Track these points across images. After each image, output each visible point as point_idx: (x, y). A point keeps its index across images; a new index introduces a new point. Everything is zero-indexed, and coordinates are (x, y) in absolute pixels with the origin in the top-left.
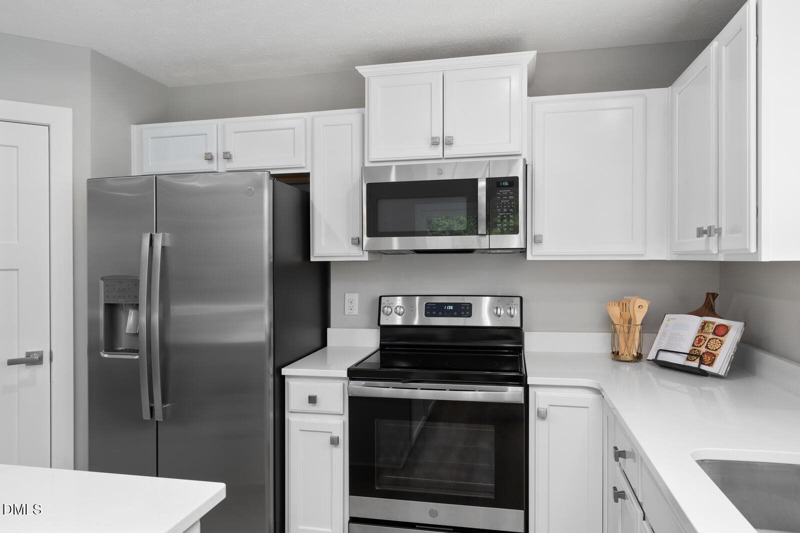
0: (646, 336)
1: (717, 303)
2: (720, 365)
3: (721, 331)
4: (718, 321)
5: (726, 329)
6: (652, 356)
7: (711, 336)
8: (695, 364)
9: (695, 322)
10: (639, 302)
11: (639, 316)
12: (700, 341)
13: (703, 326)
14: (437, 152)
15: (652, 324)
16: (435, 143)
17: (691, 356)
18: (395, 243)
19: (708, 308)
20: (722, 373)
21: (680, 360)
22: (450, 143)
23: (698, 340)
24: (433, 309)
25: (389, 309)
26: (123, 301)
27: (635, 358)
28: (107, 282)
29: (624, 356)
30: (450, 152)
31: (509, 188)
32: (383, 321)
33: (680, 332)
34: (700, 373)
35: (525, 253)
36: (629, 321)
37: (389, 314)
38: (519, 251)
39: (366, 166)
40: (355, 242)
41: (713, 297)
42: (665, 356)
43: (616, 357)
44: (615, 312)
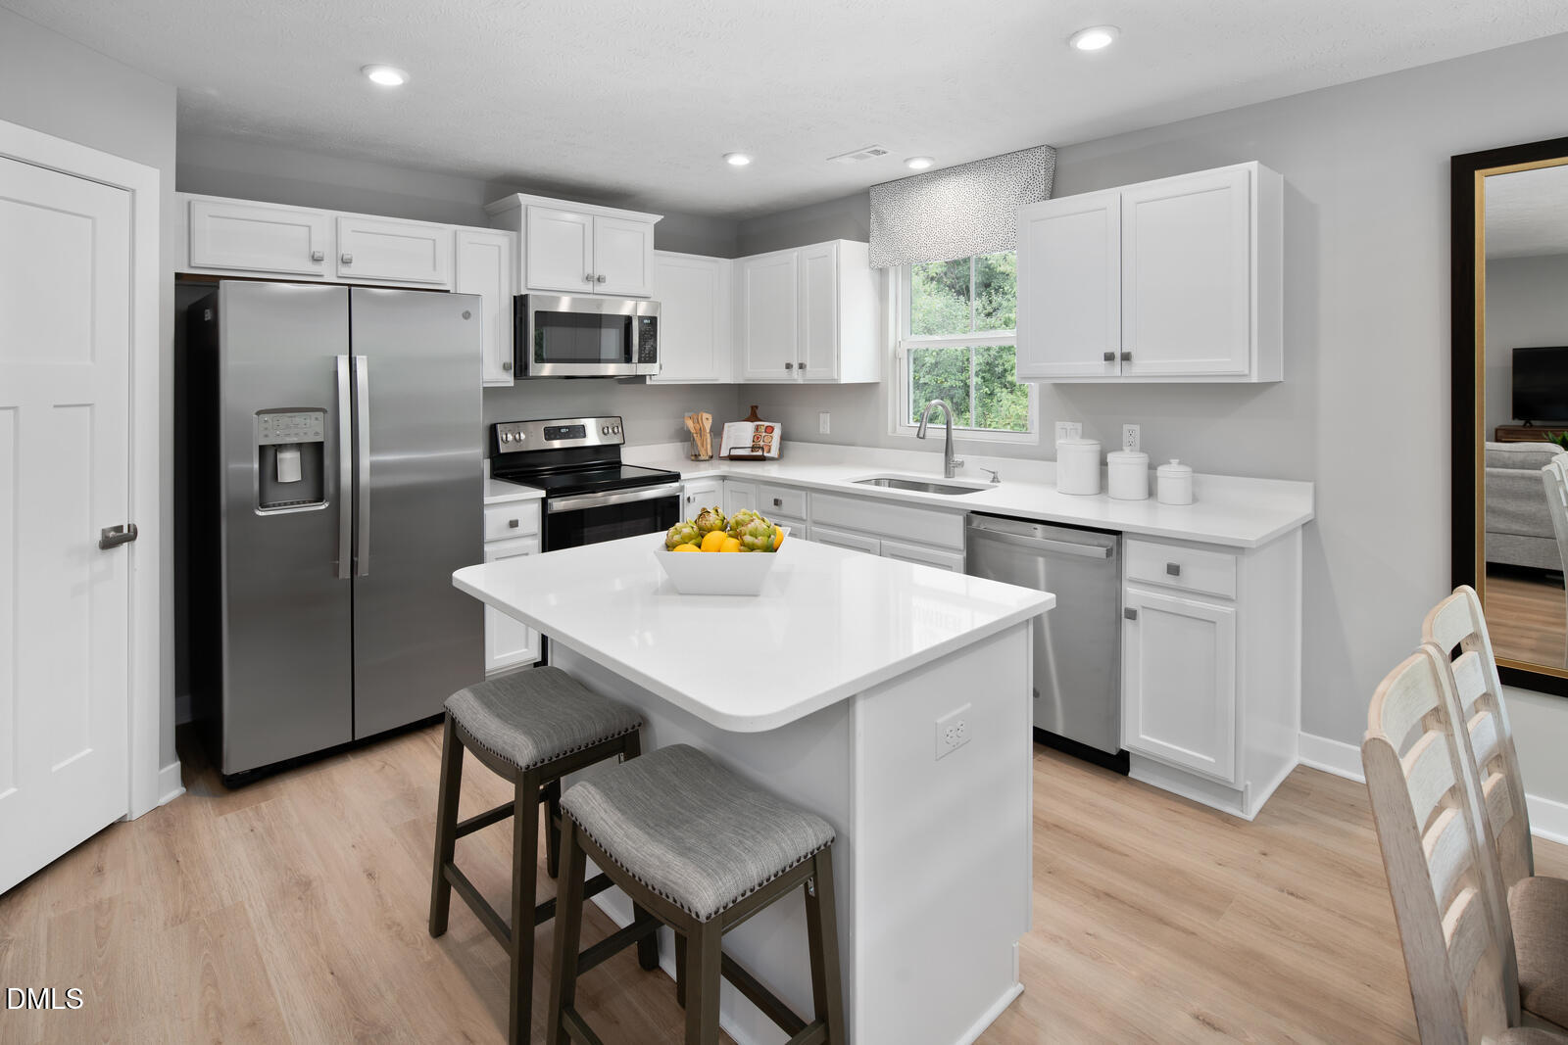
0: (716, 441)
1: (758, 413)
2: (774, 453)
3: (770, 430)
4: (767, 424)
5: (772, 429)
6: (724, 453)
7: (764, 434)
8: (760, 453)
9: (750, 426)
10: (705, 415)
11: (708, 425)
12: (758, 438)
13: (757, 428)
14: (588, 287)
15: (717, 432)
16: (585, 278)
17: (753, 448)
19: (753, 417)
20: (776, 456)
21: (746, 452)
22: (600, 280)
23: (756, 438)
24: (552, 433)
25: (510, 437)
26: (295, 440)
27: (711, 457)
28: (266, 417)
29: (702, 458)
30: (600, 288)
31: (651, 325)
32: (503, 450)
33: (740, 434)
34: (762, 459)
35: (648, 377)
36: (701, 431)
37: (508, 443)
38: (645, 376)
39: (523, 293)
40: (506, 367)
41: (754, 408)
42: (735, 452)
43: (696, 458)
44: (690, 424)
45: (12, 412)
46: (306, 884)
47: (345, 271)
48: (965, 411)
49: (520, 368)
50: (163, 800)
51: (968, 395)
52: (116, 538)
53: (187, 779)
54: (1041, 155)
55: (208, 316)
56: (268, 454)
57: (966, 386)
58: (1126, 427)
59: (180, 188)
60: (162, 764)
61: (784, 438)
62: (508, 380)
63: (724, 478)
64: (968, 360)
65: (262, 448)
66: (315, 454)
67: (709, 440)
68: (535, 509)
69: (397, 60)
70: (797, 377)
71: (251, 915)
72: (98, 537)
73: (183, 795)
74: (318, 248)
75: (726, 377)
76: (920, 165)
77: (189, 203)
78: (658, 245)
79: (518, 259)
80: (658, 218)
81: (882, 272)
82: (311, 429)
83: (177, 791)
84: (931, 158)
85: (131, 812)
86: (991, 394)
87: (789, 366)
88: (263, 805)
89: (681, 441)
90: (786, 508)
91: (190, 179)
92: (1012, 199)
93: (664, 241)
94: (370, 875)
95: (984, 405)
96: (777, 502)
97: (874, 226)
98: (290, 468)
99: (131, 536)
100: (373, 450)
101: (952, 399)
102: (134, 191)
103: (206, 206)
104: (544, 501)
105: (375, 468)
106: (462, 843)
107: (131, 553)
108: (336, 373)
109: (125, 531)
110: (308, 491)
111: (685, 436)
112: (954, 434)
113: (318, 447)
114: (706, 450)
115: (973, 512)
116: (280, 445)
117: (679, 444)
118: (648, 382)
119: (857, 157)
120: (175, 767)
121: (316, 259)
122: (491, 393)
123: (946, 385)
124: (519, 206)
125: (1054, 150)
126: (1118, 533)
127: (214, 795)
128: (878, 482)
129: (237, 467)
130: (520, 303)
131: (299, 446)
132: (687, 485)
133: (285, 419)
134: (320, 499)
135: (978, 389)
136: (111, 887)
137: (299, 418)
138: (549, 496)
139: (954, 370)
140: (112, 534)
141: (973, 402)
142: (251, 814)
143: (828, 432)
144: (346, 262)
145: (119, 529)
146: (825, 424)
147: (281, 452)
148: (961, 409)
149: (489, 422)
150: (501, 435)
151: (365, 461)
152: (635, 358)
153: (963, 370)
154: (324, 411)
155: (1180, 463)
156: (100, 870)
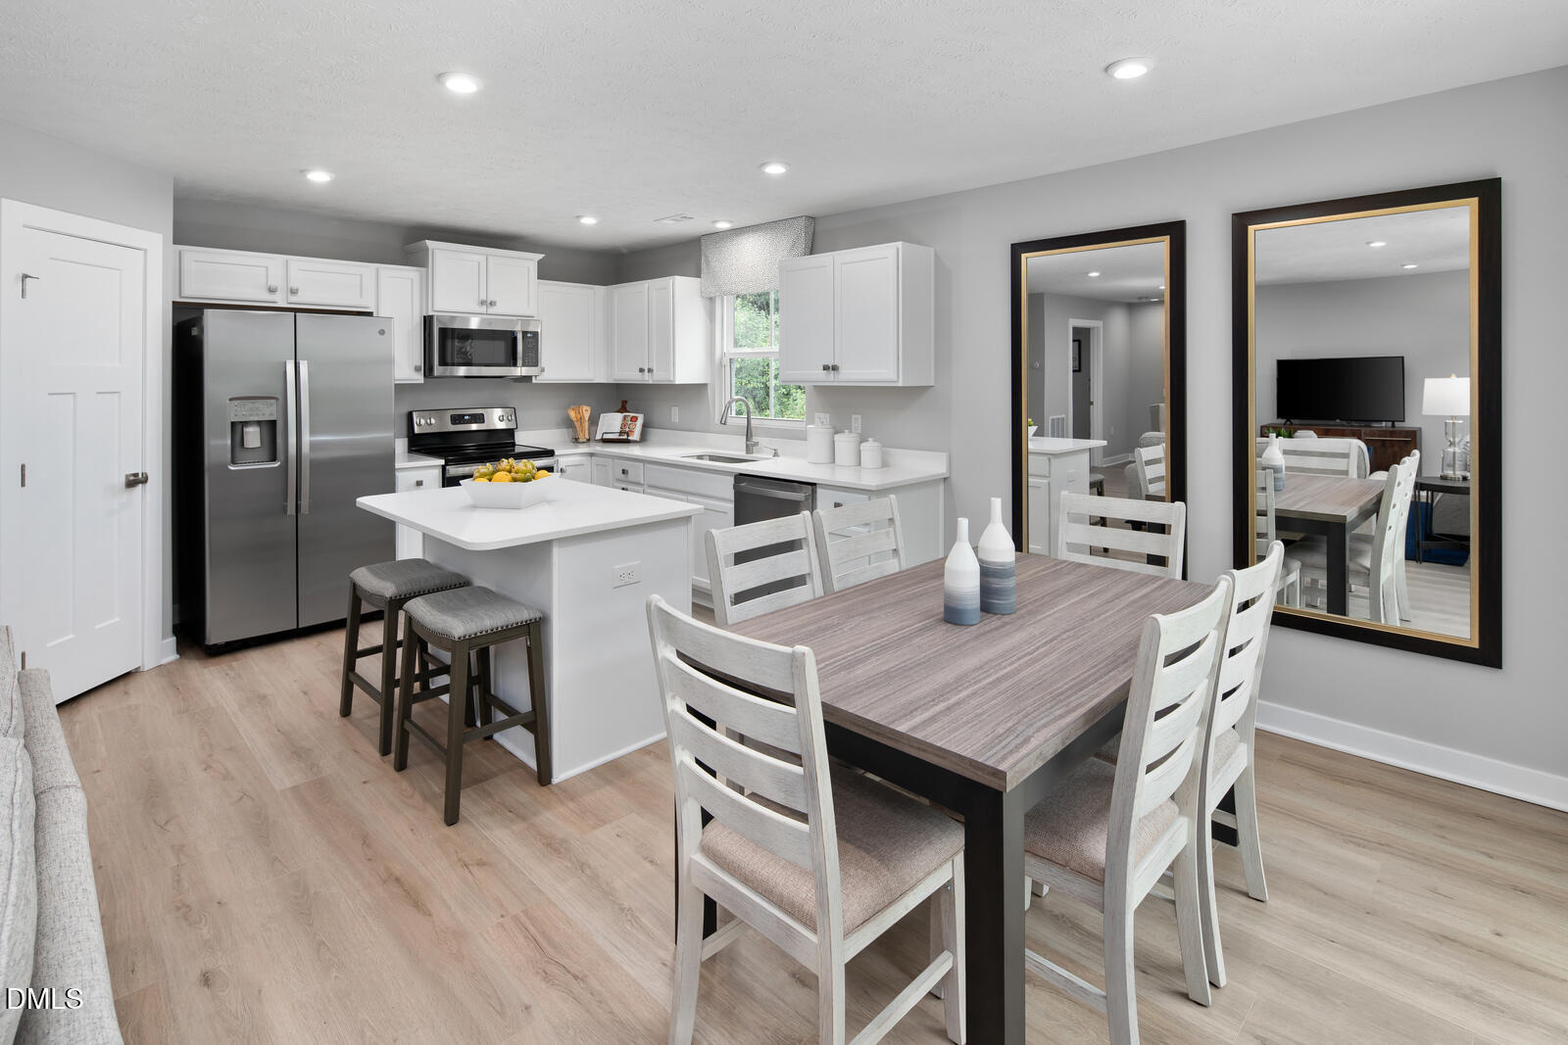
0: (593, 428)
1: (628, 406)
2: (636, 436)
3: (634, 419)
4: (633, 415)
5: (636, 418)
6: (598, 437)
7: (630, 422)
8: (625, 437)
9: (620, 416)
10: (585, 408)
11: (587, 416)
12: (625, 425)
13: (625, 418)
14: (483, 309)
15: (594, 421)
16: (483, 303)
17: (621, 433)
18: (462, 371)
19: (623, 409)
20: (638, 439)
21: (615, 436)
22: (492, 304)
23: (623, 425)
24: (457, 419)
25: (423, 421)
26: (256, 419)
27: (589, 440)
28: (236, 402)
29: (581, 440)
30: (492, 310)
31: (532, 338)
32: (417, 430)
33: (611, 423)
34: (627, 441)
35: (534, 378)
36: (581, 419)
37: (421, 425)
38: (531, 377)
39: (430, 313)
40: (417, 369)
41: (624, 402)
42: (606, 436)
43: (576, 440)
44: (572, 414)
45: (71, 396)
46: (263, 697)
47: (293, 299)
48: (766, 409)
49: (428, 371)
50: (164, 661)
51: (768, 395)
52: (134, 481)
53: (181, 648)
54: (802, 222)
55: (195, 332)
56: (237, 428)
57: (767, 388)
58: (854, 416)
59: (175, 242)
60: (164, 638)
61: (645, 426)
62: (419, 378)
63: (592, 455)
64: (768, 365)
65: (233, 424)
66: (271, 428)
67: (587, 427)
68: (438, 473)
69: (327, 166)
70: (647, 379)
71: (228, 709)
72: (123, 480)
73: (177, 660)
74: (272, 283)
75: (601, 378)
76: (723, 226)
77: (180, 252)
78: (541, 276)
79: (426, 288)
80: (541, 256)
81: (712, 300)
82: (268, 412)
83: (174, 657)
84: (731, 222)
85: (143, 665)
86: (788, 394)
87: (641, 370)
88: (234, 663)
89: (568, 428)
90: (631, 476)
91: (183, 235)
92: (785, 252)
93: (545, 273)
94: (305, 693)
95: (782, 404)
96: (624, 472)
97: (703, 266)
98: (253, 437)
99: (145, 480)
100: (312, 432)
101: (754, 398)
102: (146, 250)
103: (193, 255)
104: (444, 468)
105: (313, 446)
106: (359, 662)
107: (144, 492)
108: (285, 372)
109: (140, 476)
110: (265, 453)
111: (569, 424)
112: (753, 422)
113: (273, 424)
114: (584, 435)
115: (741, 474)
116: (246, 422)
117: (565, 430)
118: (534, 381)
119: (675, 220)
120: (172, 640)
121: (272, 290)
122: (402, 389)
123: (750, 386)
124: (428, 249)
125: (812, 219)
126: (815, 484)
127: (199, 658)
128: (700, 457)
129: (216, 444)
130: (428, 321)
131: (259, 423)
132: (561, 460)
133: (249, 404)
134: (274, 459)
135: (776, 391)
136: (134, 699)
137: (259, 404)
138: (447, 464)
139: (756, 374)
140: (132, 478)
141: (773, 401)
142: (226, 668)
143: (677, 421)
144: (294, 292)
145: (136, 475)
146: (675, 415)
147: (246, 427)
148: (762, 407)
149: (406, 410)
150: (416, 420)
151: (306, 438)
152: (520, 362)
153: (764, 373)
154: (277, 399)
155: (874, 441)
156: (126, 693)
